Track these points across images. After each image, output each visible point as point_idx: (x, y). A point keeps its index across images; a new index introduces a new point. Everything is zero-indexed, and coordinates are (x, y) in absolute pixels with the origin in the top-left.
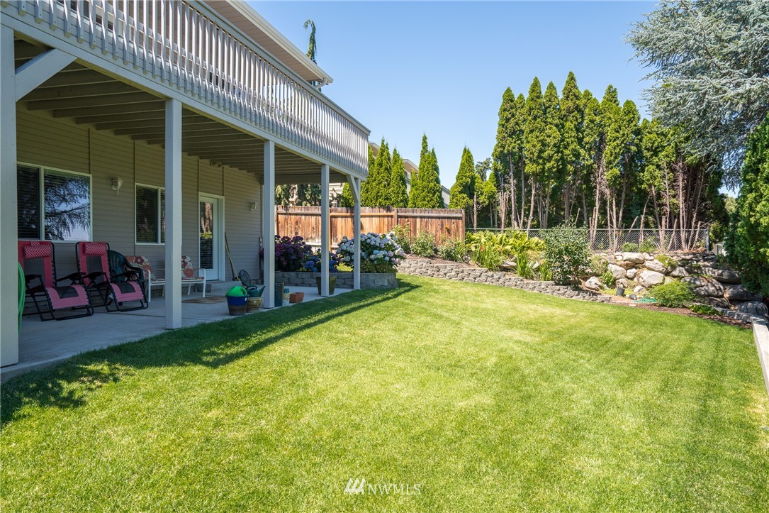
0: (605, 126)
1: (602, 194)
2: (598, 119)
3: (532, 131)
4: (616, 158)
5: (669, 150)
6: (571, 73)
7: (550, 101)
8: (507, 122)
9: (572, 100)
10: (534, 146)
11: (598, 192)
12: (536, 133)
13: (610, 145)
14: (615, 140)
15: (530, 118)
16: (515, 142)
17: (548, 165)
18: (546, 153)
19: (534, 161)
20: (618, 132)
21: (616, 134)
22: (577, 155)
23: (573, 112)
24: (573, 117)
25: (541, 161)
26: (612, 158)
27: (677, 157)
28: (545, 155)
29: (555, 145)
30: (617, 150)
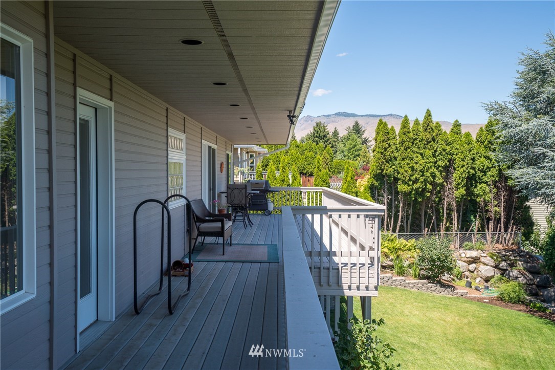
0: (453, 154)
1: (449, 204)
2: (448, 148)
3: (403, 159)
4: (462, 181)
5: (494, 172)
6: (428, 110)
7: (417, 135)
8: (385, 151)
9: (429, 132)
10: (406, 171)
11: (445, 203)
12: (406, 161)
13: (458, 170)
14: (462, 167)
15: (402, 148)
16: (391, 167)
17: (416, 186)
18: (414, 176)
19: (406, 183)
20: (463, 161)
21: (462, 163)
22: (434, 176)
23: (430, 142)
24: (431, 146)
25: (411, 183)
26: (460, 181)
27: (500, 177)
28: (413, 178)
29: (420, 171)
30: (464, 175)
